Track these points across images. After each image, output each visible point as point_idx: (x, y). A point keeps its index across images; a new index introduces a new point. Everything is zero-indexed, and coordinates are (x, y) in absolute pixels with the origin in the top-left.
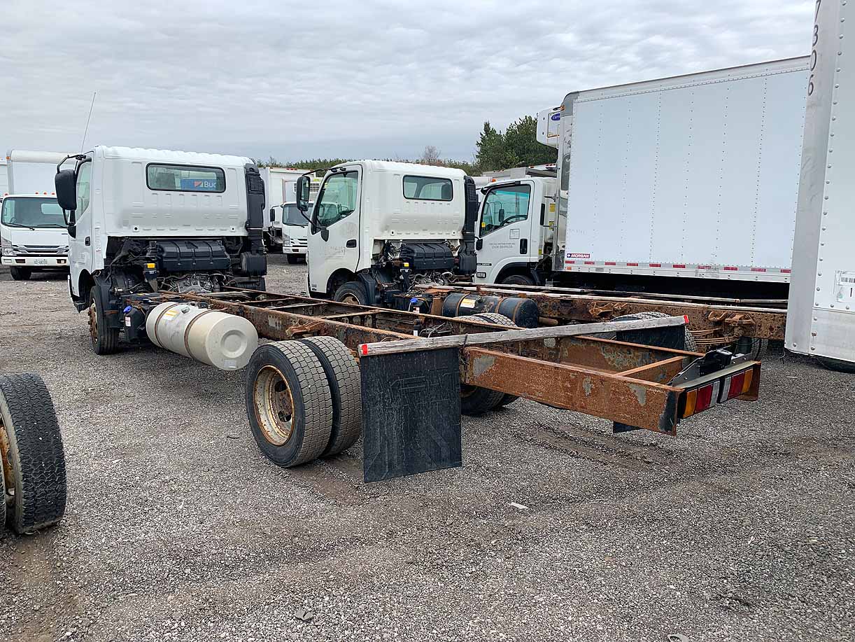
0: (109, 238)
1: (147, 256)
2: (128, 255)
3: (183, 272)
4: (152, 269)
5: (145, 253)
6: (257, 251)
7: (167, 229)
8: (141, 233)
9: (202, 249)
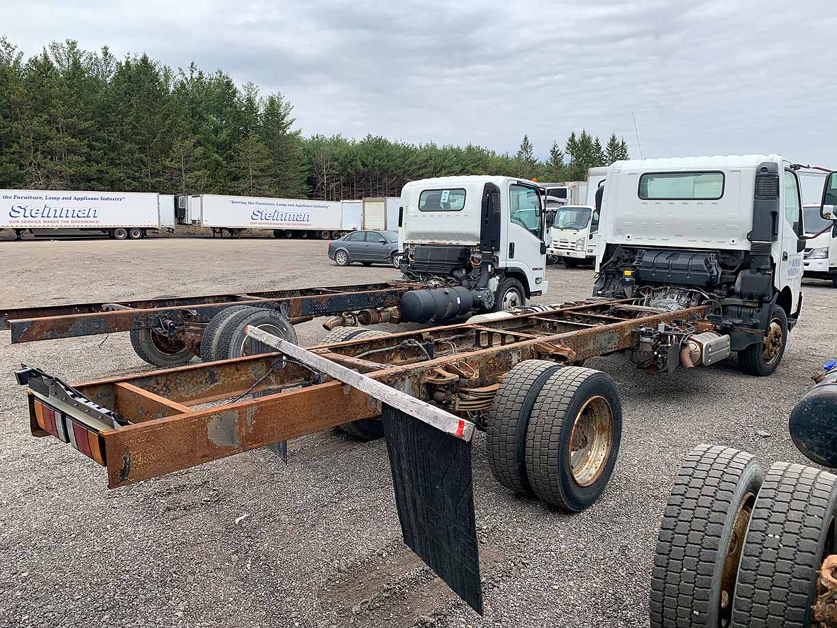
0: (607, 244)
1: (634, 264)
2: (617, 262)
3: (661, 284)
4: (628, 277)
5: (632, 261)
6: (759, 270)
7: (645, 238)
8: (633, 242)
9: (682, 260)
